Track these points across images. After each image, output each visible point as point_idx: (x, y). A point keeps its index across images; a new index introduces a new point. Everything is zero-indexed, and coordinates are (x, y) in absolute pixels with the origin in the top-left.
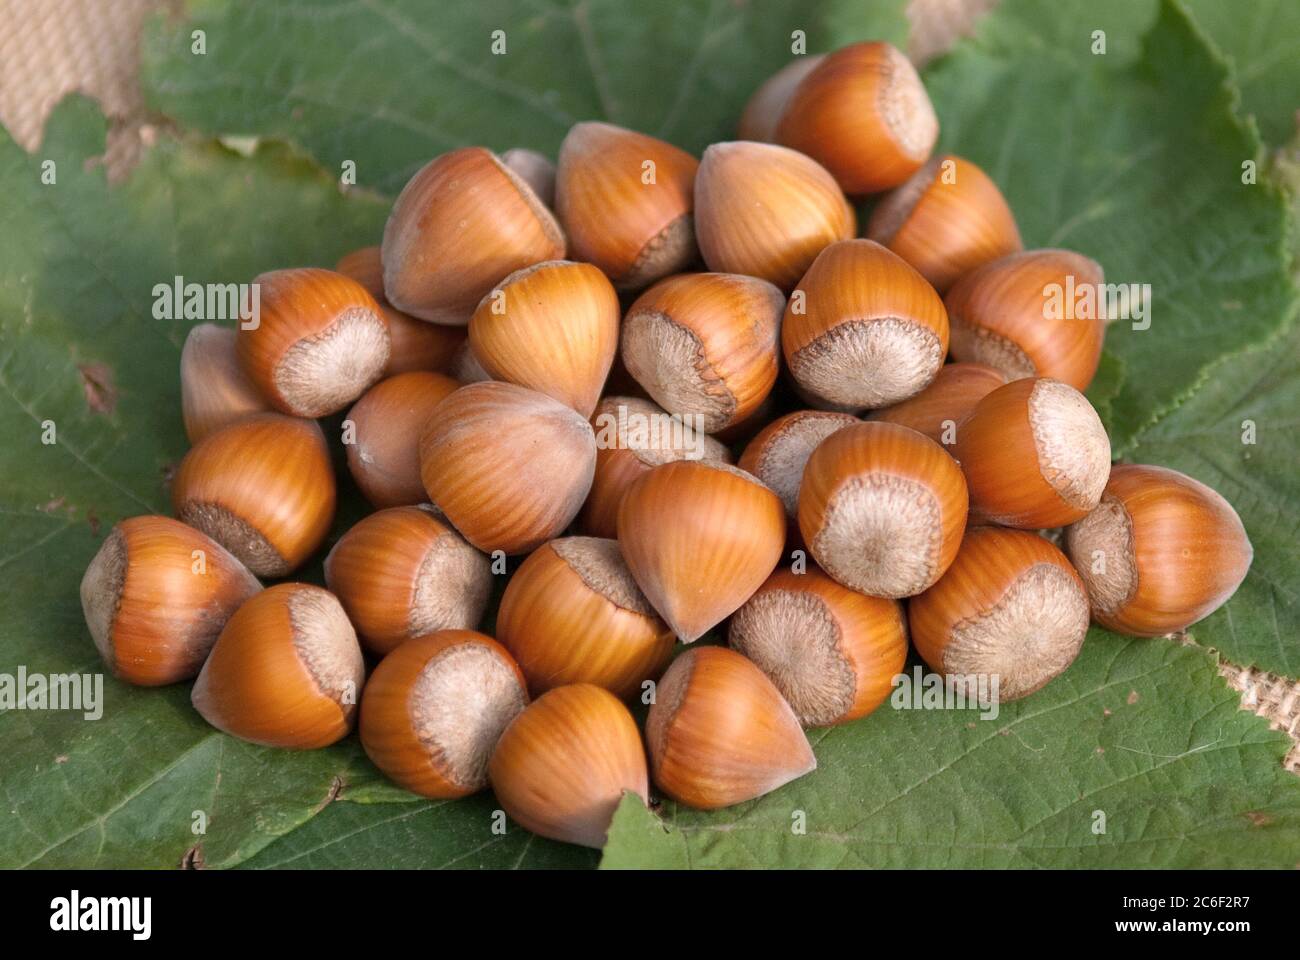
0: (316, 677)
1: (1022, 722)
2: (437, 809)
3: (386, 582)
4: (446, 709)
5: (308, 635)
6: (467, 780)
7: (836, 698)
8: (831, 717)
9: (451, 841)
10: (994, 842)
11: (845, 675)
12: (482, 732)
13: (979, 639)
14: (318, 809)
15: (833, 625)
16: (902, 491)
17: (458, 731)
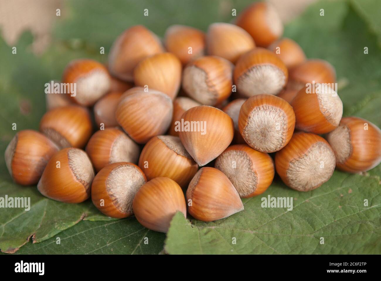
0: (75, 175)
1: (313, 199)
2: (117, 223)
3: (103, 148)
4: (118, 185)
5: (73, 161)
6: (125, 210)
7: (251, 186)
8: (249, 193)
9: (120, 233)
10: (305, 234)
11: (254, 178)
12: (131, 193)
13: (299, 166)
14: (76, 222)
15: (250, 161)
16: (274, 111)
17: (122, 192)
